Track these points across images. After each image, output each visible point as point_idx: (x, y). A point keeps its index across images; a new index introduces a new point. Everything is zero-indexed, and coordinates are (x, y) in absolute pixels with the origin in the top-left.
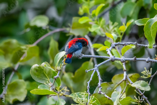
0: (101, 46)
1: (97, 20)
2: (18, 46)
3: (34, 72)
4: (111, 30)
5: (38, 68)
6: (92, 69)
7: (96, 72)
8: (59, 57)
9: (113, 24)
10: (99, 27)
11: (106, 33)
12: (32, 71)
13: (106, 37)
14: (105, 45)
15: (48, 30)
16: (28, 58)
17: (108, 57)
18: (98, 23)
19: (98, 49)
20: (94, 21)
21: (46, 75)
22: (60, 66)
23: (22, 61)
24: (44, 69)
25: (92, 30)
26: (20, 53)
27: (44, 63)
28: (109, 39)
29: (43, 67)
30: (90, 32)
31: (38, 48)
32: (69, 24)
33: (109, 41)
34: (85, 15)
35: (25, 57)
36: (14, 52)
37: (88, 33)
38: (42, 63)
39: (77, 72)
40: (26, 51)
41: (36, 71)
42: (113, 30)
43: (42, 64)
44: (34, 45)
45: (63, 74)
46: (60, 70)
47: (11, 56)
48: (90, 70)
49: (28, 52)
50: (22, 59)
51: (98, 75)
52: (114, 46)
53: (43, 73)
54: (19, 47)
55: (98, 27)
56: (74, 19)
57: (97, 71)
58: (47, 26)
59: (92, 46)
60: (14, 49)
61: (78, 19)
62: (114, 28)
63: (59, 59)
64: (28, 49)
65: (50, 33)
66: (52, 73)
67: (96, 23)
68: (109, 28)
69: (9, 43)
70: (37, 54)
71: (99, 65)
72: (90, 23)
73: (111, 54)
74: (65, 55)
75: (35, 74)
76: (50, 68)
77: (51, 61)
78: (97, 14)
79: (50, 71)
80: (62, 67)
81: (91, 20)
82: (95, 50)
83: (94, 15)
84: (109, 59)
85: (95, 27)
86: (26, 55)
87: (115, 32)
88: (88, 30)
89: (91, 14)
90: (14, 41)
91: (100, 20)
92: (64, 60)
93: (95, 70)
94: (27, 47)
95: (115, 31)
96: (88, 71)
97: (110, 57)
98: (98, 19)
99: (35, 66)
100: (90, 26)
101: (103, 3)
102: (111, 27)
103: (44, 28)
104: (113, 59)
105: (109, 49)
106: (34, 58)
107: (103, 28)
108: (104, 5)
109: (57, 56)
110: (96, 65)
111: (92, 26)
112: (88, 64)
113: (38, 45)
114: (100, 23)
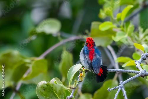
0: (128, 61)
1: (123, 26)
2: (21, 59)
3: (41, 90)
4: (142, 40)
5: (46, 86)
6: (116, 87)
7: (121, 91)
8: (73, 71)
9: (144, 31)
10: (126, 36)
11: (134, 43)
12: (38, 90)
13: (134, 48)
14: (133, 59)
15: (60, 38)
16: (34, 75)
17: (137, 71)
18: (125, 29)
19: (124, 64)
20: (118, 27)
21: (57, 95)
22: (75, 83)
23: (26, 78)
24: (54, 87)
25: (117, 39)
26: (23, 68)
27: (53, 79)
28: (138, 50)
29: (53, 85)
30: (114, 42)
31: (46, 61)
32: (87, 31)
33: (138, 53)
34: (107, 19)
35: (29, 74)
36: (16, 66)
37: (111, 42)
38: (51, 79)
39: (96, 92)
40: (31, 66)
41: (43, 90)
42: (144, 39)
43: (51, 81)
44: (41, 58)
45: (79, 96)
46: (75, 88)
47: (11, 72)
48: (114, 88)
49: (33, 68)
50: (25, 76)
51: (124, 95)
52: (145, 57)
53: (53, 92)
54: (21, 61)
55: (124, 35)
56: (94, 24)
57: (123, 89)
58: (58, 32)
59: (116, 60)
60: (15, 63)
61: (99, 25)
62: (145, 36)
63: (73, 73)
64: (33, 63)
65: (62, 42)
66: (64, 92)
67: (122, 30)
68: (138, 36)
69: (9, 55)
70: (45, 69)
71: (125, 81)
72: (114, 30)
73: (140, 67)
74: (81, 69)
75: (42, 93)
76: (62, 85)
77: (64, 79)
78: (123, 19)
79: (61, 89)
80: (77, 83)
81: (115, 26)
82: (121, 64)
83: (119, 20)
84: (138, 73)
85: (120, 35)
86: (30, 70)
87: (146, 42)
88: (111, 39)
89: (116, 19)
90: (16, 52)
91: (127, 26)
92: (80, 75)
93: (120, 88)
94: (33, 60)
95: (146, 40)
96: (110, 89)
97: (139, 72)
98: (125, 24)
99: (42, 83)
100: (114, 33)
101: (131, 4)
102: (142, 36)
103: (55, 36)
104: (143, 74)
105: (138, 61)
106: (41, 75)
107: (131, 37)
108: (132, 6)
109: (71, 70)
110: (121, 81)
111: (117, 34)
112: (111, 83)
113: (46, 57)
114: (127, 30)
